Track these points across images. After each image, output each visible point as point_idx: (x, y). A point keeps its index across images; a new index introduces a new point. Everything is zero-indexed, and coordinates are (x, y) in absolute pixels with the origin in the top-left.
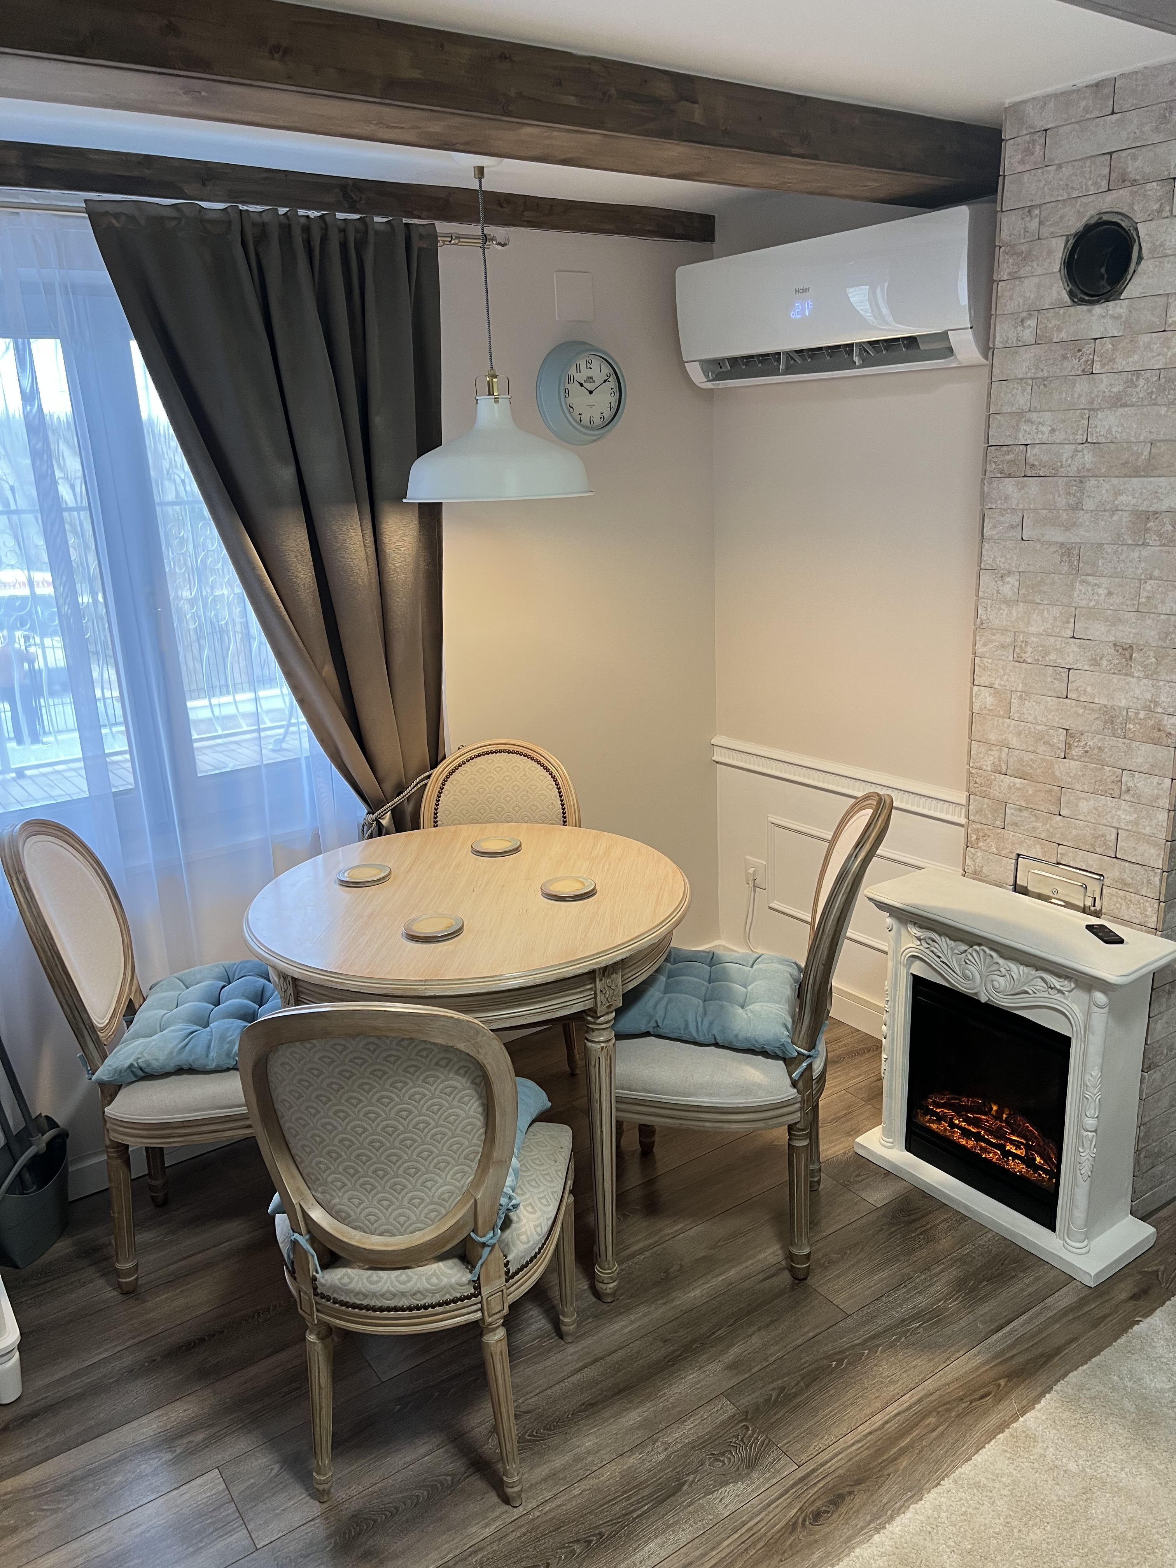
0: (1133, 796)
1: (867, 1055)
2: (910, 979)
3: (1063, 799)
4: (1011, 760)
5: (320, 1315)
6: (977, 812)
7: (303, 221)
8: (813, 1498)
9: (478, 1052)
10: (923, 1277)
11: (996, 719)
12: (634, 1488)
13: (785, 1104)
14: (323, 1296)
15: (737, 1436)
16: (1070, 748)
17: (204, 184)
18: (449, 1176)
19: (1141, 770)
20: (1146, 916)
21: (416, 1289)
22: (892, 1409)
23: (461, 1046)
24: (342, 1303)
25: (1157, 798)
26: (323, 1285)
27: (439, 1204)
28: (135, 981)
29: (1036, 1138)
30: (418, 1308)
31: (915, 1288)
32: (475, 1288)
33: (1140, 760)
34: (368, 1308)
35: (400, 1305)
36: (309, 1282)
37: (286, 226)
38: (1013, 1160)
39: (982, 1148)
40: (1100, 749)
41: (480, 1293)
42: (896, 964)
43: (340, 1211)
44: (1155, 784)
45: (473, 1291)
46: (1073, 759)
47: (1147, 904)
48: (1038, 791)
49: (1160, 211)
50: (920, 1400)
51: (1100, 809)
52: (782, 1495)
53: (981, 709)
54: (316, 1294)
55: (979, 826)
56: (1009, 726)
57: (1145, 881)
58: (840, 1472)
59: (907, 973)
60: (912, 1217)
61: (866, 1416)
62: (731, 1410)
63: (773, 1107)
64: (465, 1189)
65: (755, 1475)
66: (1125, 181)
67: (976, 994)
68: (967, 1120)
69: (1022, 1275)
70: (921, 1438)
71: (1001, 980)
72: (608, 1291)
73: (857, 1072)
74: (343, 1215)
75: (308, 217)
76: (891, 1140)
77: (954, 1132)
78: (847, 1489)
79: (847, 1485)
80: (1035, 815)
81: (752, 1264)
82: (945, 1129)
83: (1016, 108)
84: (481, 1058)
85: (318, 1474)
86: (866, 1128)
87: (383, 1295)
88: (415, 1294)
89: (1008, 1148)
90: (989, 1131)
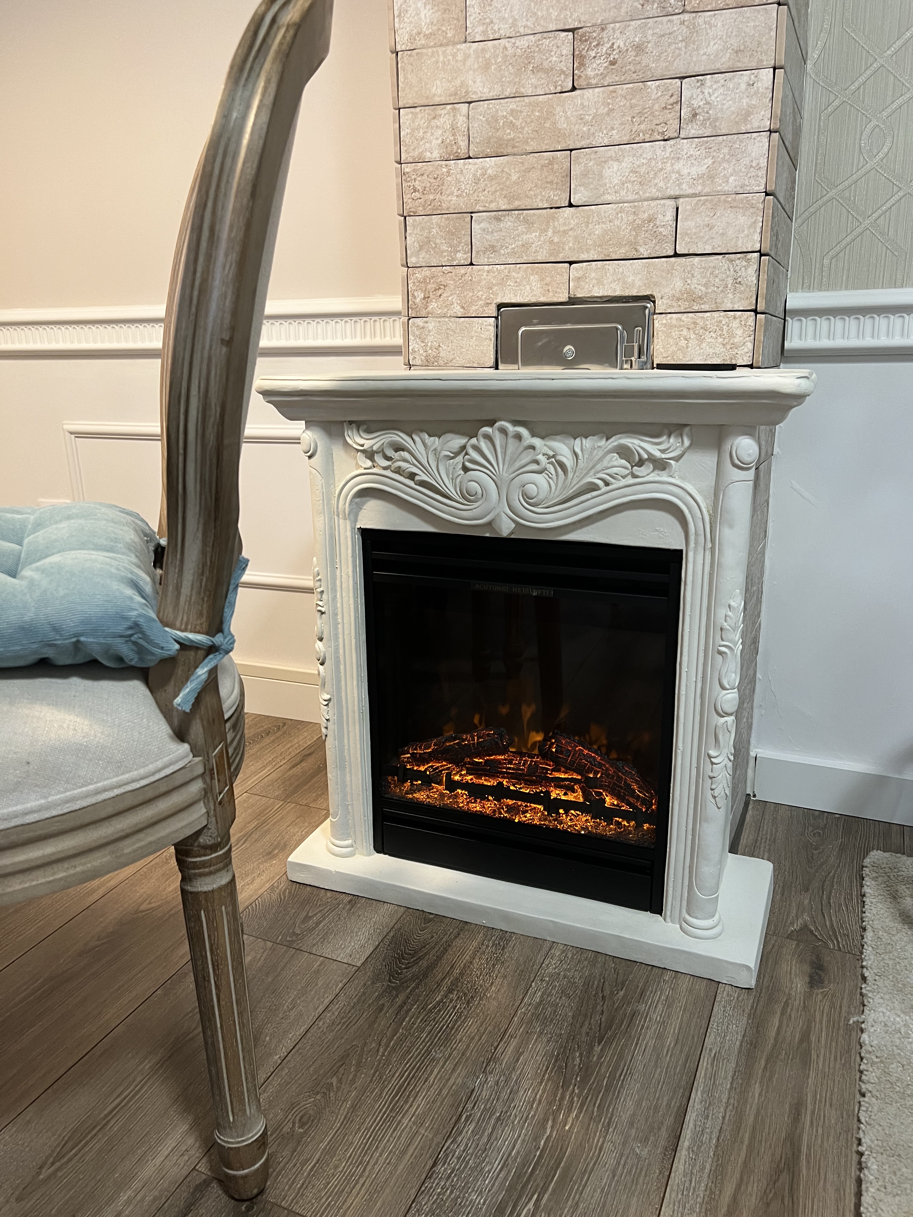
0: (703, 124)
2: (358, 537)
3: (576, 170)
4: (474, 125)
6: (421, 248)
11: (440, 50)
13: (163, 789)
16: (582, 64)
19: (719, 66)
20: (735, 346)
25: (747, 115)
29: (600, 765)
33: (713, 48)
38: (567, 813)
39: (510, 809)
40: (639, 48)
42: (331, 519)
44: (743, 86)
46: (590, 87)
47: (735, 324)
48: (528, 170)
51: (643, 170)
53: (412, 39)
55: (426, 272)
56: (467, 57)
57: (730, 281)
59: (353, 529)
60: (424, 963)
63: (129, 803)
67: (489, 524)
68: (476, 771)
69: (642, 1007)
71: (540, 479)
76: (349, 842)
77: (456, 796)
80: (526, 221)
82: (442, 795)
86: (297, 838)
89: (553, 795)
90: (517, 777)
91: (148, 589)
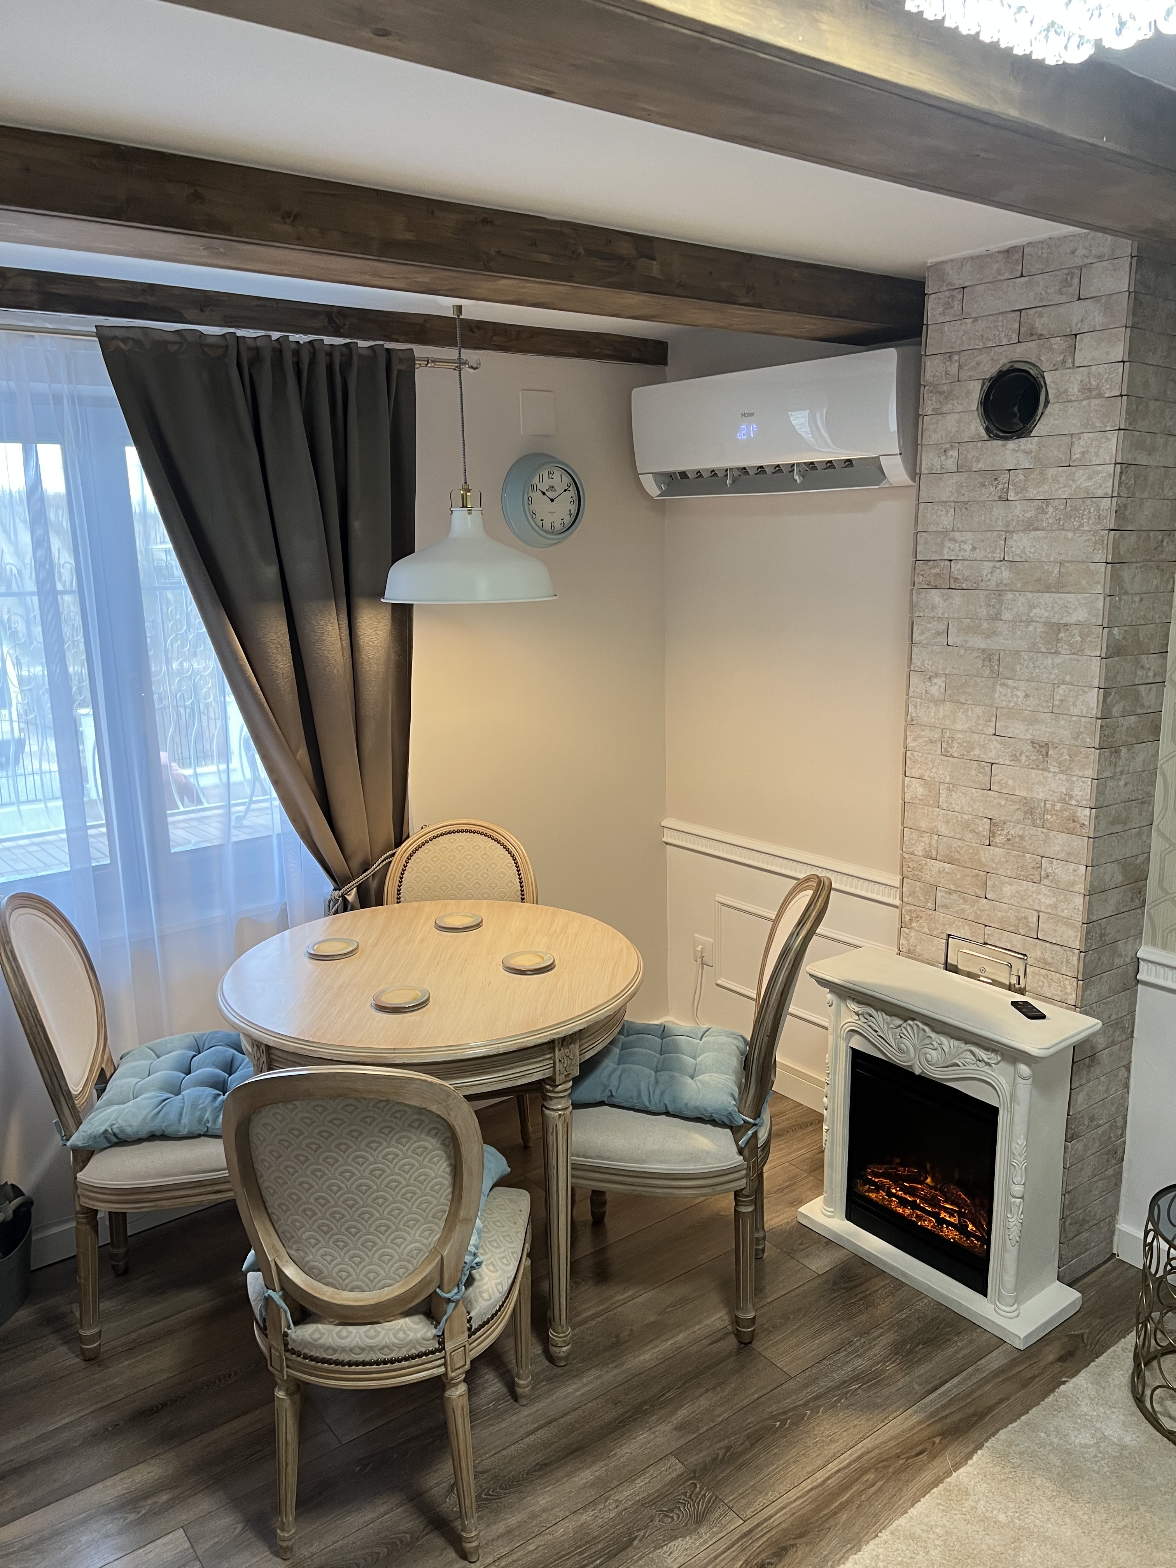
0: (1052, 881)
1: (810, 1129)
2: (850, 1052)
3: (989, 883)
4: (940, 847)
5: (290, 1371)
6: (910, 895)
7: (293, 346)
8: (757, 1551)
9: (449, 1114)
10: (863, 1340)
11: (926, 808)
12: (587, 1543)
13: (732, 1171)
14: (293, 1352)
15: (685, 1494)
16: (994, 836)
17: (202, 310)
18: (417, 1235)
19: (1059, 857)
20: (1067, 994)
21: (384, 1343)
22: (833, 1467)
23: (434, 1108)
24: (312, 1359)
25: (1073, 884)
26: (294, 1341)
27: (409, 1261)
28: (107, 1050)
29: (968, 1206)
30: (385, 1362)
31: (855, 1351)
32: (439, 1343)
33: (1057, 848)
34: (337, 1363)
35: (367, 1359)
36: (280, 1337)
37: (279, 348)
38: (947, 1228)
39: (918, 1216)
40: (1022, 837)
41: (444, 1348)
42: (837, 1038)
43: (313, 1268)
44: (1071, 870)
45: (437, 1346)
46: (997, 846)
47: (1067, 982)
48: (966, 876)
49: (1064, 362)
50: (860, 1457)
51: (1022, 893)
52: (728, 1548)
53: (912, 798)
54: (287, 1350)
55: (912, 908)
56: (938, 815)
57: (1065, 960)
58: (783, 1526)
59: (847, 1046)
60: (853, 1284)
61: (808, 1473)
62: (679, 1468)
63: (721, 1173)
64: (432, 1246)
65: (703, 1530)
66: (1033, 335)
67: (910, 1066)
68: (904, 1189)
69: (955, 1339)
70: (860, 1493)
71: (934, 1053)
72: (562, 1354)
73: (800, 1145)
74: (316, 1271)
75: (298, 342)
76: (832, 1210)
77: (892, 1201)
78: (792, 1542)
79: (790, 1539)
80: (964, 898)
81: (699, 1329)
82: (883, 1198)
83: (938, 267)
84: (451, 1120)
85: (283, 1530)
86: (809, 1198)
87: (351, 1350)
88: (383, 1348)
89: (942, 1216)
90: (924, 1199)
91: (737, 1096)
